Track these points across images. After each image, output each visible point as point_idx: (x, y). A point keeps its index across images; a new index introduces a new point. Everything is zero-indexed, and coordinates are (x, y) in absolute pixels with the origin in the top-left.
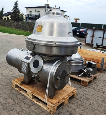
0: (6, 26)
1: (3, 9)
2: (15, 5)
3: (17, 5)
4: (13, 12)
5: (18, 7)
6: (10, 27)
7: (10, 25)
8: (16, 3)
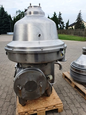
0: (68, 34)
1: (68, 21)
2: (78, 16)
3: (80, 16)
4: (77, 22)
5: (81, 17)
6: (70, 34)
7: (71, 33)
8: (80, 14)
